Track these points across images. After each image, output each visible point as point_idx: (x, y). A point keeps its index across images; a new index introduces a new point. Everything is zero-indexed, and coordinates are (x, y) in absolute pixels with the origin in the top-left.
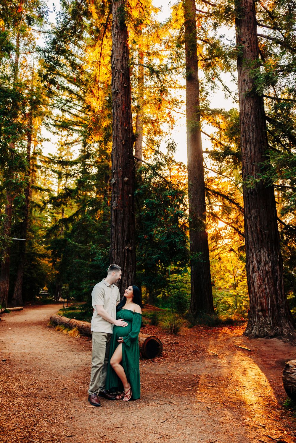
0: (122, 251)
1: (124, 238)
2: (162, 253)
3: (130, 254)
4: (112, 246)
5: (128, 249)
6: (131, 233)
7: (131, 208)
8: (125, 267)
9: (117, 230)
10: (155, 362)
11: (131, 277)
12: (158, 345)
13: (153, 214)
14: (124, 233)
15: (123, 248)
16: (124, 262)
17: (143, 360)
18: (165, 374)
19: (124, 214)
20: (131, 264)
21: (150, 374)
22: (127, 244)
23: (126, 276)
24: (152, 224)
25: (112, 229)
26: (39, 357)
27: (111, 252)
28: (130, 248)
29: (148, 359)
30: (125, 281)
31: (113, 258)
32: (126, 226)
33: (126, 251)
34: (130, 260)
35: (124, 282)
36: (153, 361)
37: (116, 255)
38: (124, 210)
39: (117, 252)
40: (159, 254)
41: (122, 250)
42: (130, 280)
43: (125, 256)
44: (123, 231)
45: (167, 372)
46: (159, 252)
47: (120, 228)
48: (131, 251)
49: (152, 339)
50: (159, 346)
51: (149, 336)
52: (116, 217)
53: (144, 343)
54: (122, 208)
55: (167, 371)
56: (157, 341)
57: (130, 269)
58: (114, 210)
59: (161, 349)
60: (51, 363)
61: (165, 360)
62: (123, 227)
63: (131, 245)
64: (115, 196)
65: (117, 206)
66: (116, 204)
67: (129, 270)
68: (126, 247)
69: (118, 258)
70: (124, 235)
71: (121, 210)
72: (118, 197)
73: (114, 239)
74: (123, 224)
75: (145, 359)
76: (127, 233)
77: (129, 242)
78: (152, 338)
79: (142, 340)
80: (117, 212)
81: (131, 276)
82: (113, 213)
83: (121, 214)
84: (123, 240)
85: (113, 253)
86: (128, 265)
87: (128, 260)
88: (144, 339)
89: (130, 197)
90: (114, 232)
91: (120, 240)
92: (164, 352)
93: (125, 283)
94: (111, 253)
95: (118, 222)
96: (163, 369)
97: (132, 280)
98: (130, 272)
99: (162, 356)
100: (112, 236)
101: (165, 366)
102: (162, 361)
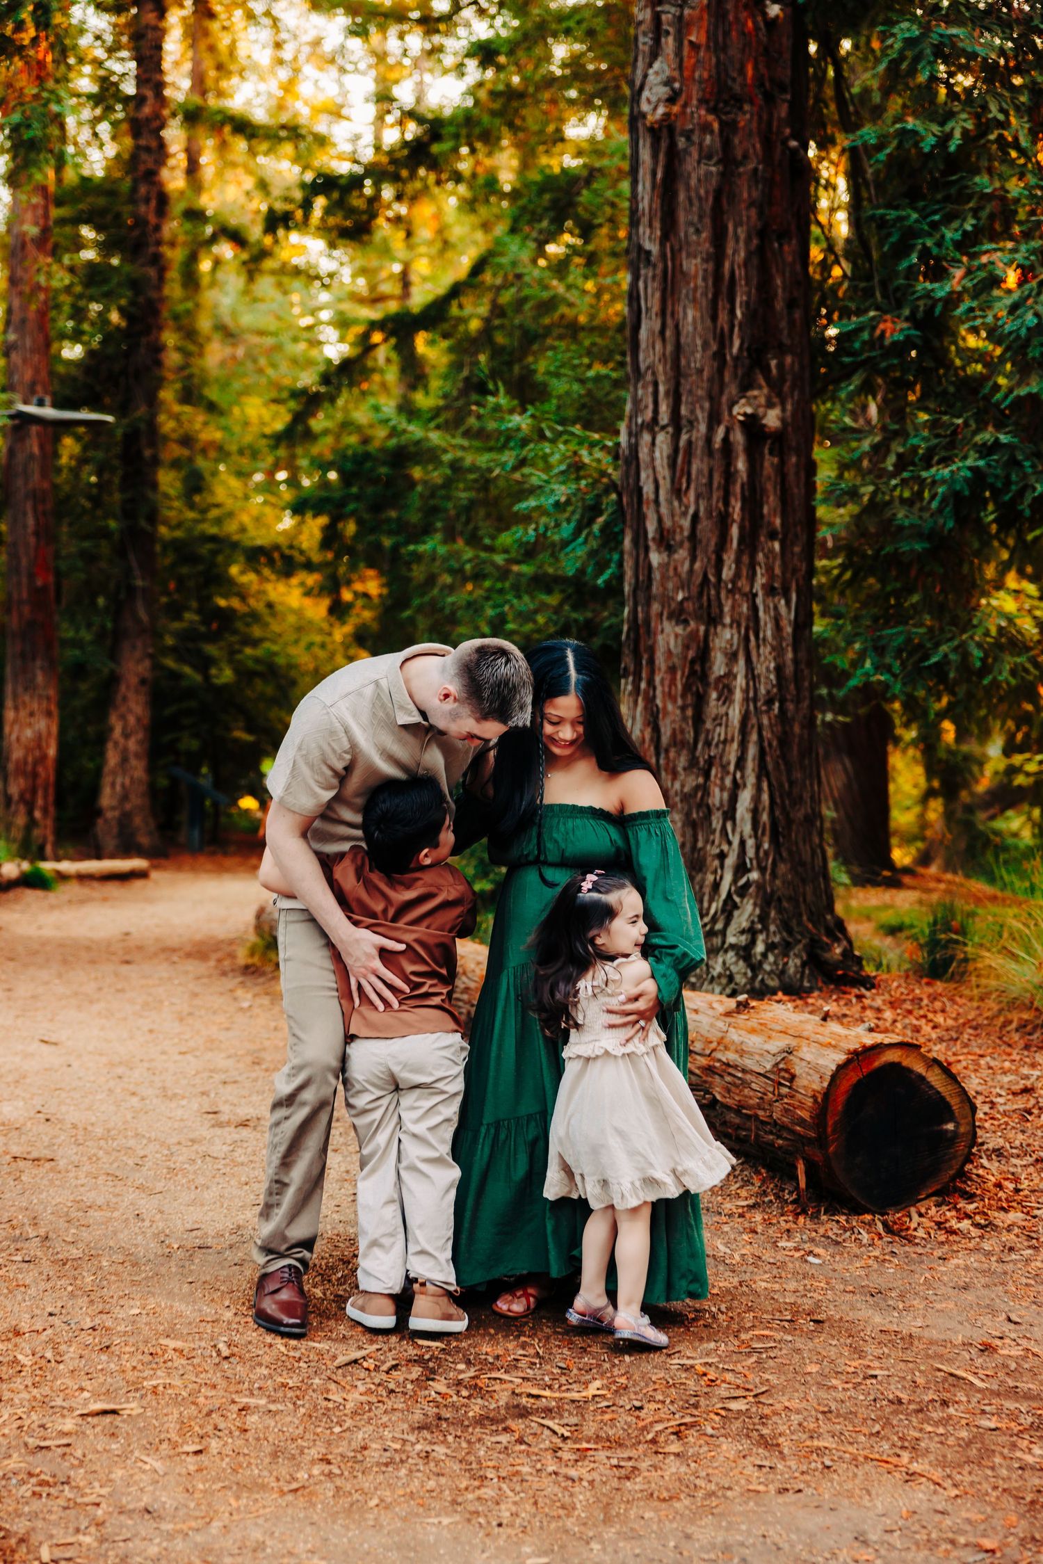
0: (709, 440)
1: (723, 340)
2: (1004, 438)
3: (769, 463)
4: (636, 402)
5: (752, 425)
6: (779, 305)
7: (783, 111)
8: (729, 558)
9: (670, 285)
10: (910, 1240)
11: (778, 628)
12: (942, 1109)
13: (946, 138)
14: (723, 304)
15: (714, 419)
16: (723, 521)
17: (815, 1217)
18: (979, 1337)
19: (728, 161)
20: (772, 536)
21: (850, 1331)
22: (746, 386)
23: (736, 622)
24: (935, 226)
25: (636, 278)
26: (67, 1154)
27: (634, 449)
28: (772, 419)
29: (857, 1210)
30: (732, 657)
31: (648, 489)
32: (737, 252)
33: (738, 437)
34: (770, 506)
35: (719, 667)
36: (896, 1231)
37: (663, 472)
38: (728, 128)
39: (676, 450)
40: (986, 450)
41: (711, 429)
42: (765, 650)
43: (729, 475)
44: (722, 289)
45: (993, 1326)
46: (986, 436)
47: (693, 265)
48: (779, 438)
49: (895, 1067)
50: (952, 1118)
51: (870, 1040)
52: (668, 189)
53: (827, 1094)
54: (713, 110)
55: (994, 1312)
56: (935, 1078)
57: (770, 570)
58: (654, 132)
59: (961, 1147)
60: (131, 1195)
61: (988, 1227)
62: (718, 256)
63: (777, 395)
64: (657, 18)
65: (671, 100)
66: (668, 82)
67: (760, 580)
68: (742, 409)
69: (677, 492)
70: (723, 317)
71: (706, 128)
72: (682, 25)
73: (651, 354)
74: (719, 239)
75: (831, 1211)
76: (747, 304)
77: (766, 370)
78: (892, 1056)
79: (816, 1069)
80: (672, 145)
81: (777, 620)
82: (645, 155)
83: (706, 156)
84: (720, 356)
85: (643, 453)
86: (749, 543)
87: (753, 502)
88: (831, 1060)
89: (771, 24)
90: (651, 300)
91: (698, 359)
92: (990, 1169)
93: (730, 675)
94: (631, 461)
95: (682, 217)
96: (970, 1297)
97: (778, 651)
98: (770, 591)
99: (970, 1197)
100: (636, 328)
101: (987, 1272)
102: (966, 1236)
